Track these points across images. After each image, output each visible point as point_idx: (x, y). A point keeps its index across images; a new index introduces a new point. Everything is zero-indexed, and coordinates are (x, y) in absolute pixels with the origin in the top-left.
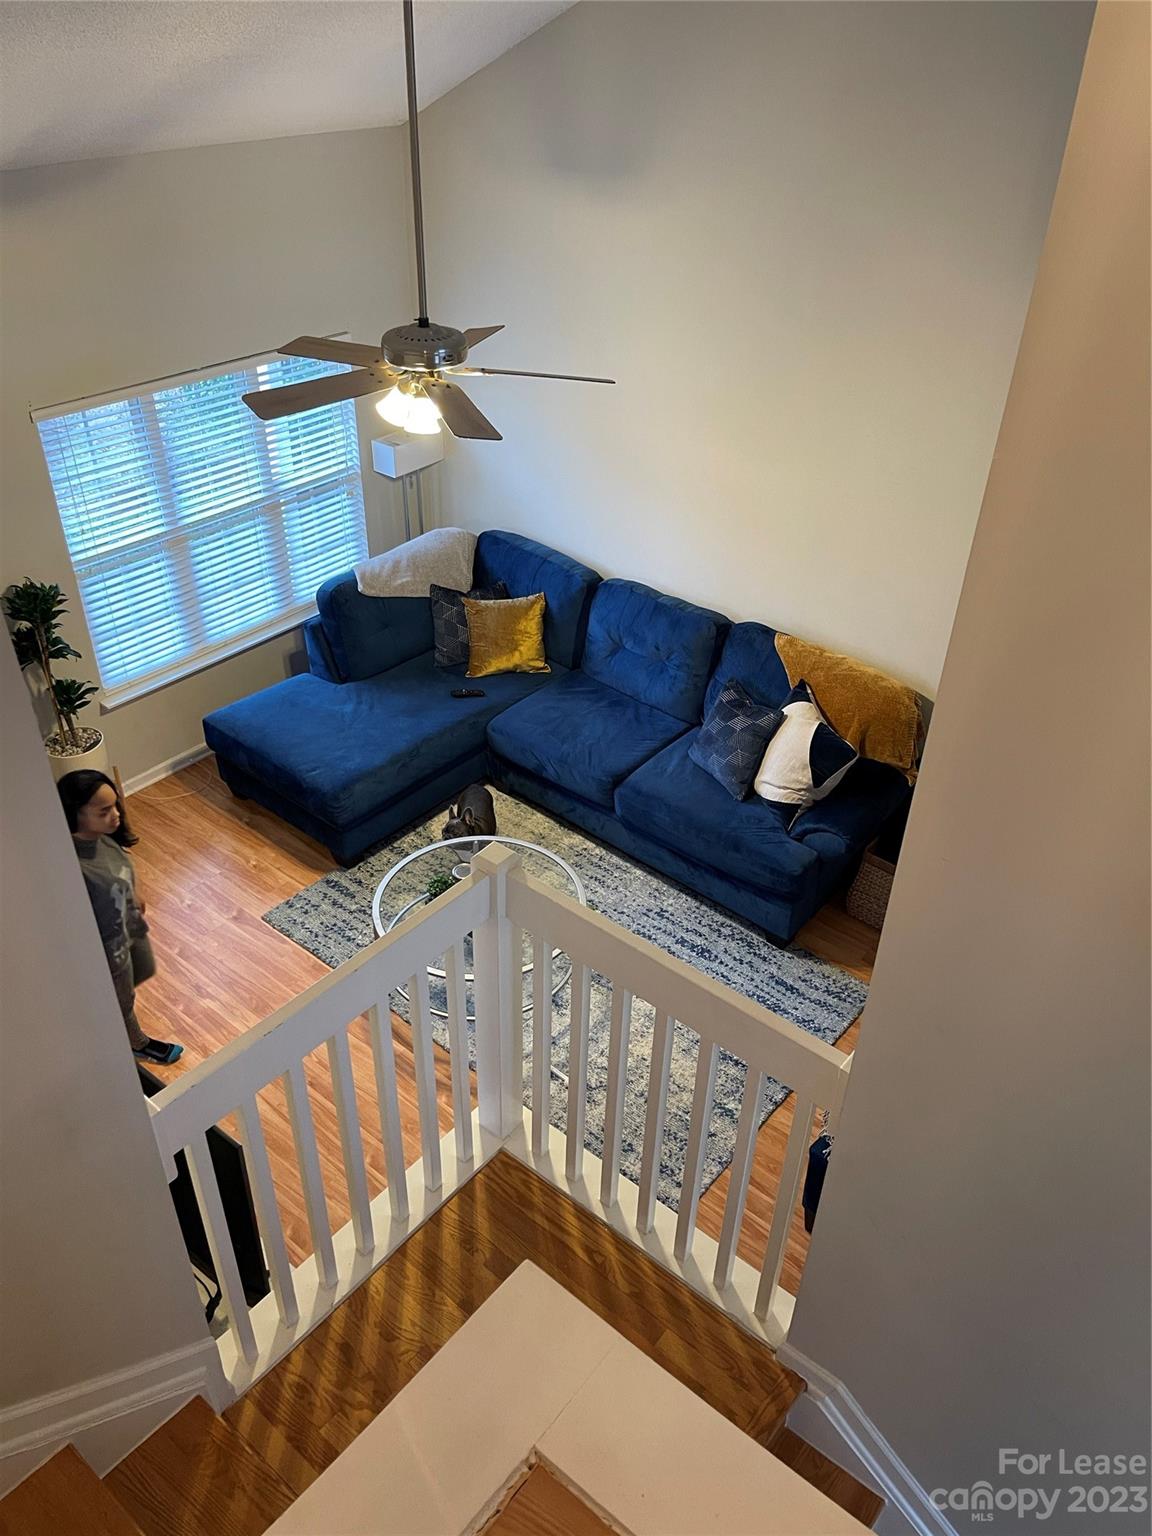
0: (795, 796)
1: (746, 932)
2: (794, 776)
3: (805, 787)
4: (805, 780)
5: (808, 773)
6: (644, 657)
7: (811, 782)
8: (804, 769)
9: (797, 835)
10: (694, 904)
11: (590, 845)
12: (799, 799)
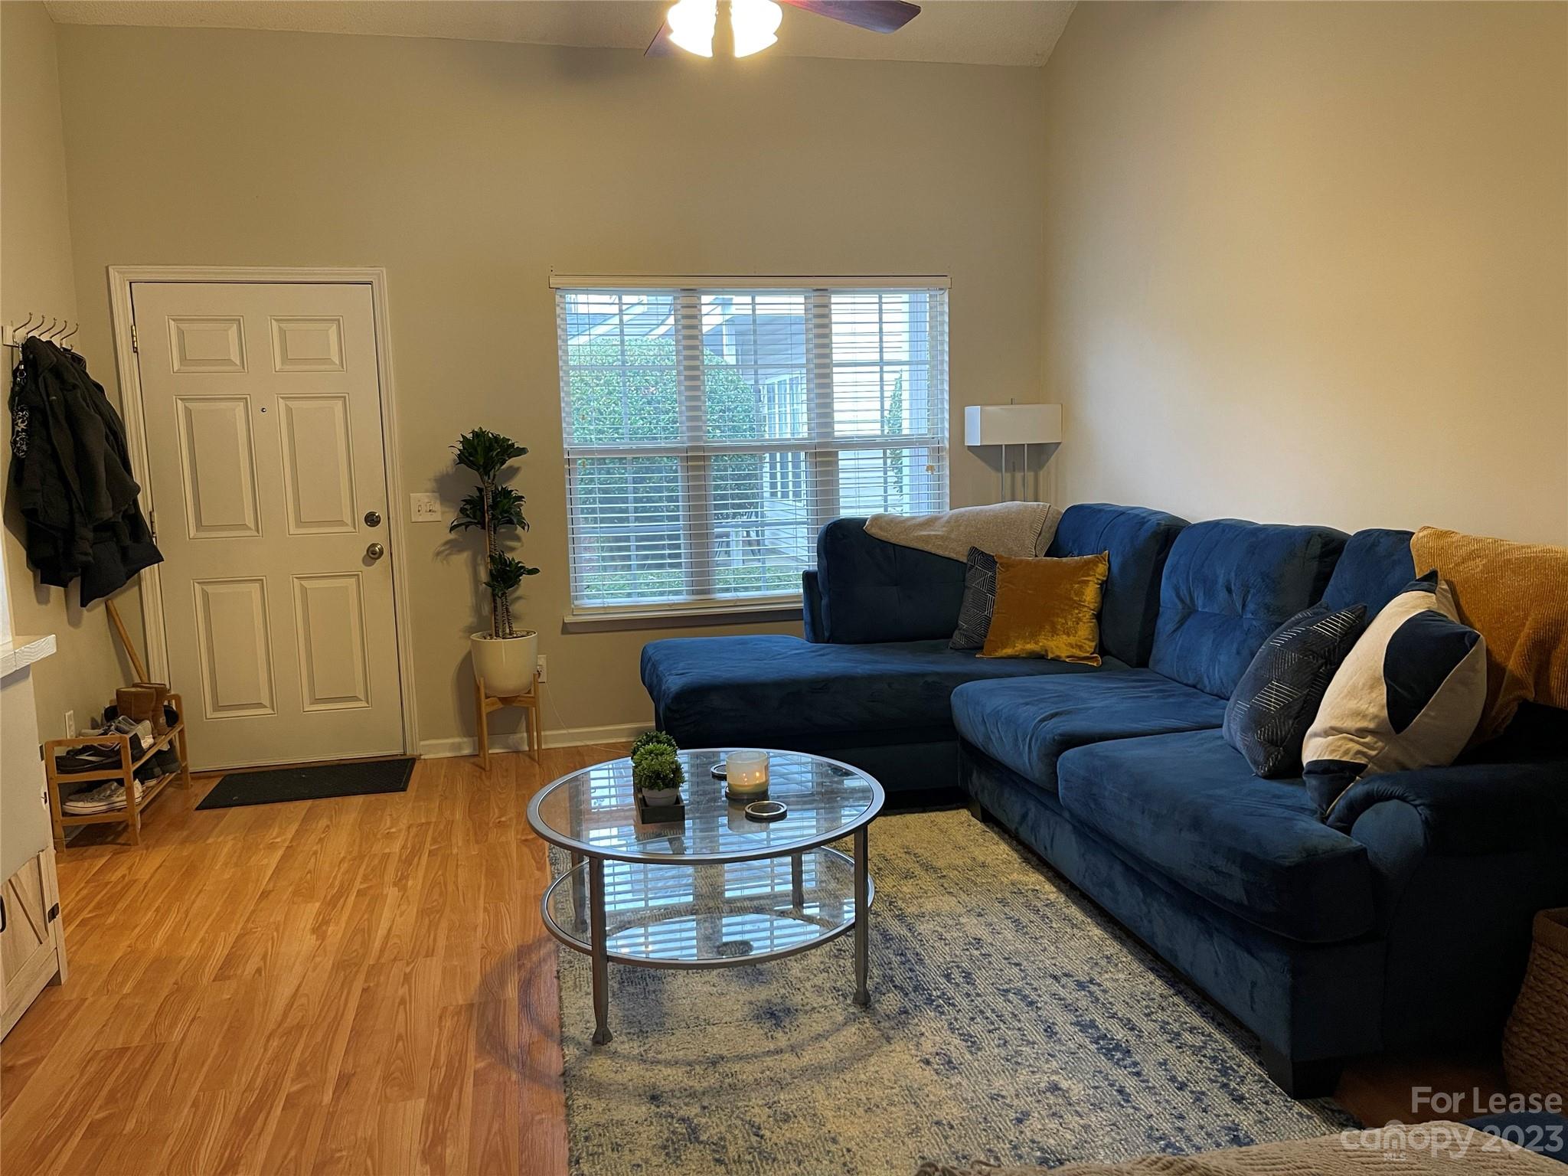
0: (1351, 745)
1: (1236, 1051)
2: (1353, 704)
3: (1372, 725)
4: (1373, 710)
5: (1381, 694)
6: (1216, 615)
7: (1385, 713)
8: (1372, 688)
9: (1340, 820)
10: (1159, 987)
11: (1048, 887)
12: (1359, 752)
